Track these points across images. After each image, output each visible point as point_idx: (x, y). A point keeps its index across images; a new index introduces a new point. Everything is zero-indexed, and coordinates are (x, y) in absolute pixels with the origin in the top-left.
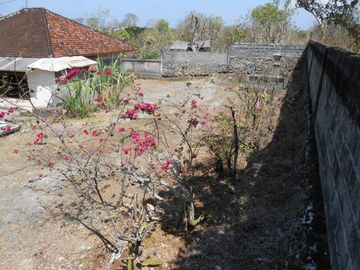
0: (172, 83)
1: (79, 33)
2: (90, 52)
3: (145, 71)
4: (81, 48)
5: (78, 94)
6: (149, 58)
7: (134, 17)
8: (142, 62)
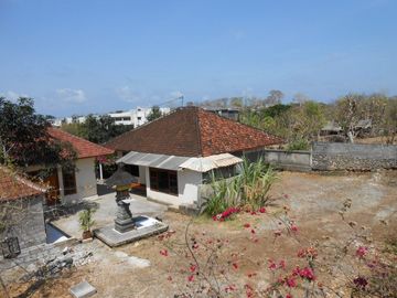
0: (324, 178)
1: (226, 129)
2: (236, 148)
3: (292, 163)
4: (228, 144)
5: (223, 195)
6: (297, 149)
7: (279, 93)
8: (289, 153)
